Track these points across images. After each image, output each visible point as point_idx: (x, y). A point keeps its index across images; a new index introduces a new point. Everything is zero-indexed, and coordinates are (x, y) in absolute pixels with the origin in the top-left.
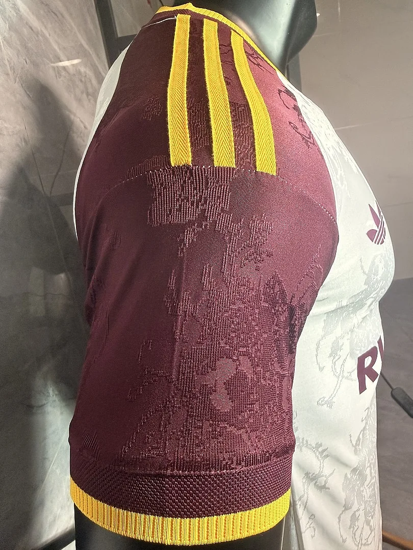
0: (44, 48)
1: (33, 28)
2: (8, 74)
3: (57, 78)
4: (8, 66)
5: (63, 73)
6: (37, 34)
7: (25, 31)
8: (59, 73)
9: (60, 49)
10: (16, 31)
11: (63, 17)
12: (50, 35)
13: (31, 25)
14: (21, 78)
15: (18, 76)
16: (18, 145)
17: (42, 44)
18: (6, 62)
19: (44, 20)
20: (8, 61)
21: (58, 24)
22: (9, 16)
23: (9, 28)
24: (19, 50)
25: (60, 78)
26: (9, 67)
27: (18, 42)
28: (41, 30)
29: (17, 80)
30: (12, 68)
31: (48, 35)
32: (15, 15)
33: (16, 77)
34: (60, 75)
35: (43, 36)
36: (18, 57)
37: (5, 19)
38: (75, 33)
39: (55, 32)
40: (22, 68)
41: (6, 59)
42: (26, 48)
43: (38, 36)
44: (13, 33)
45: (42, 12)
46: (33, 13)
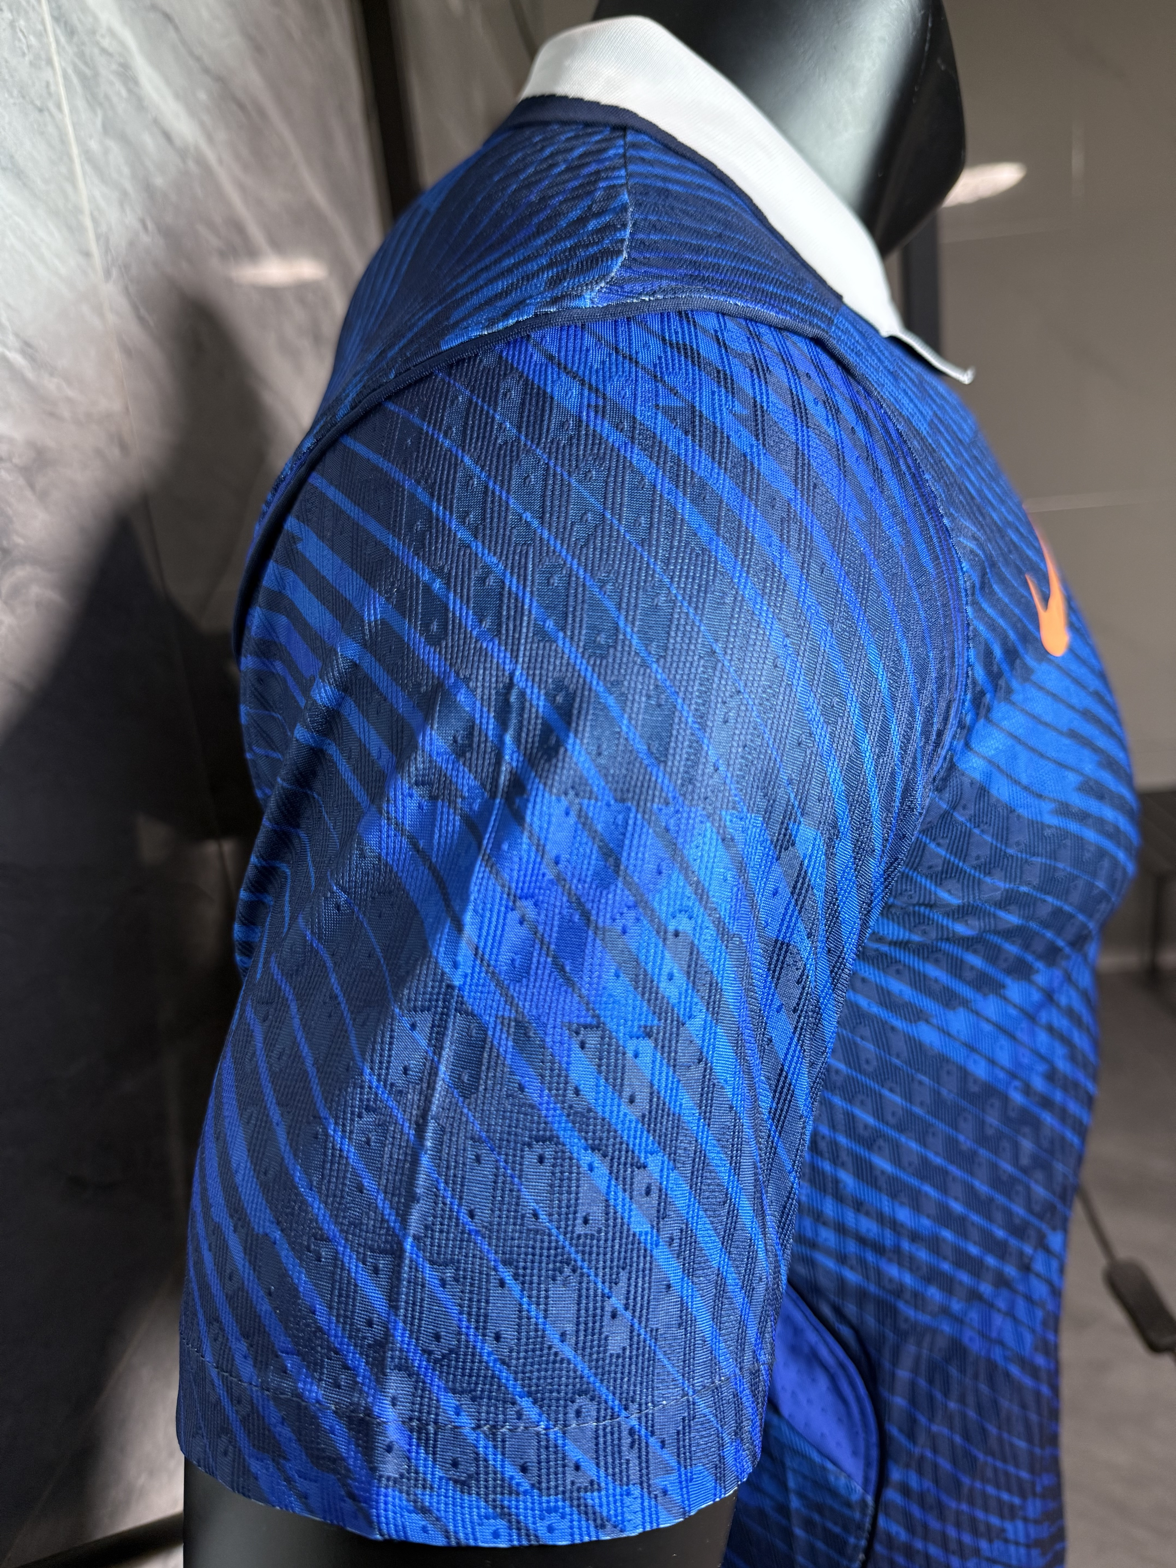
1: (173, 137)
2: (87, 255)
4: (92, 231)
6: (183, 153)
7: (150, 142)
9: (246, 202)
10: (124, 139)
12: (220, 163)
14: (128, 268)
15: (119, 262)
16: (99, 453)
17: (196, 186)
18: (88, 223)
19: (206, 119)
20: (93, 219)
21: (245, 136)
22: (107, 97)
23: (103, 127)
24: (125, 194)
26: (92, 236)
27: (126, 170)
28: (196, 147)
30: (103, 238)
31: (213, 161)
32: (124, 93)
33: (112, 264)
35: (201, 161)
36: (122, 209)
37: (94, 99)
38: (295, 166)
39: (238, 157)
40: (132, 244)
41: (87, 212)
42: (147, 189)
43: (184, 160)
44: (111, 144)
45: (202, 96)
46: (177, 96)
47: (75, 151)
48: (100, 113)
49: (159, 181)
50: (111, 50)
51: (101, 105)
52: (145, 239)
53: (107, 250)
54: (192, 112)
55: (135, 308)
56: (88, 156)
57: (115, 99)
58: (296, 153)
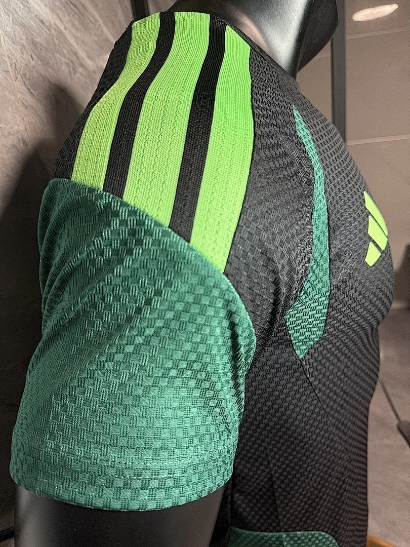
0: (57, 42)
1: (44, 21)
2: (7, 72)
3: (71, 76)
4: (8, 63)
5: (80, 70)
6: (49, 27)
7: (35, 25)
8: (74, 70)
9: (78, 43)
11: (85, 8)
12: (65, 29)
13: (42, 19)
14: (25, 75)
15: (21, 73)
17: (55, 39)
18: (7, 59)
19: (59, 12)
20: (9, 57)
21: (77, 17)
22: (14, 9)
23: (13, 21)
24: (23, 46)
25: (74, 75)
26: (9, 65)
27: (24, 37)
28: (55, 24)
29: (19, 77)
30: (14, 65)
31: (63, 29)
32: (22, 7)
33: (18, 74)
34: (75, 72)
35: (57, 30)
36: (22, 52)
37: (8, 12)
38: (99, 26)
39: (73, 25)
40: (26, 65)
41: (6, 55)
42: (33, 43)
43: (49, 30)
44: (17, 27)
46: (46, 5)
49: (38, 40)
52: (34, 62)
53: (16, 68)
54: (53, 11)
55: (29, 90)
58: (100, 21)
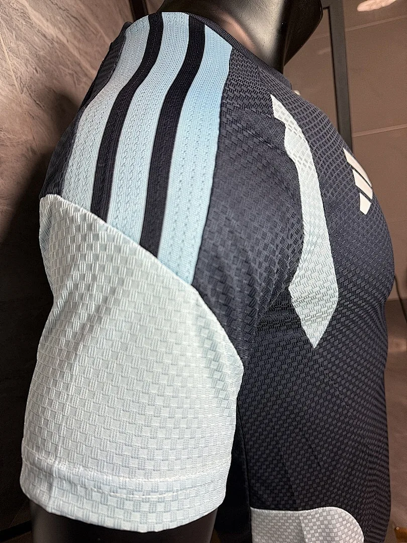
47: (4, 48)
48: (14, 32)
49: (42, 53)
50: (17, 8)
51: (14, 29)
52: (38, 75)
53: (21, 81)
54: (54, 25)
55: (35, 101)
56: (10, 49)
57: (20, 26)
58: (102, 31)
